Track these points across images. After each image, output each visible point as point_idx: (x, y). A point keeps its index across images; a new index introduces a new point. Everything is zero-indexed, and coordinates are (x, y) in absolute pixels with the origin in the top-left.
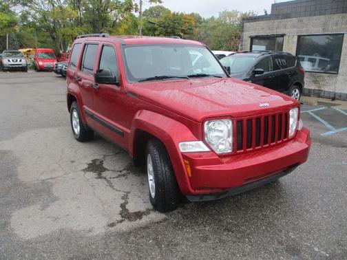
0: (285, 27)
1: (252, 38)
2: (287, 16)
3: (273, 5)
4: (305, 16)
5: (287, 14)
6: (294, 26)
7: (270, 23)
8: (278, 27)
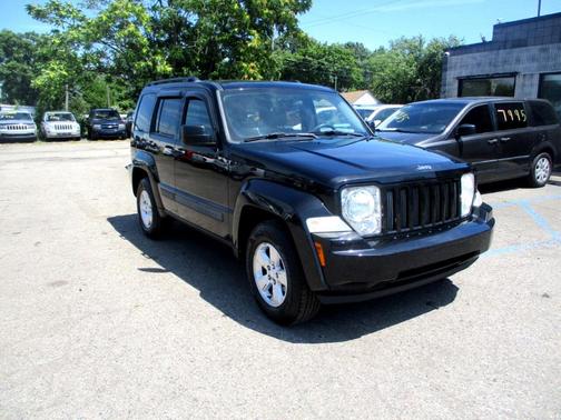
0: (518, 61)
1: (461, 81)
2: (520, 44)
3: (495, 27)
4: (552, 42)
5: (519, 40)
6: (533, 59)
7: (491, 55)
8: (505, 62)
